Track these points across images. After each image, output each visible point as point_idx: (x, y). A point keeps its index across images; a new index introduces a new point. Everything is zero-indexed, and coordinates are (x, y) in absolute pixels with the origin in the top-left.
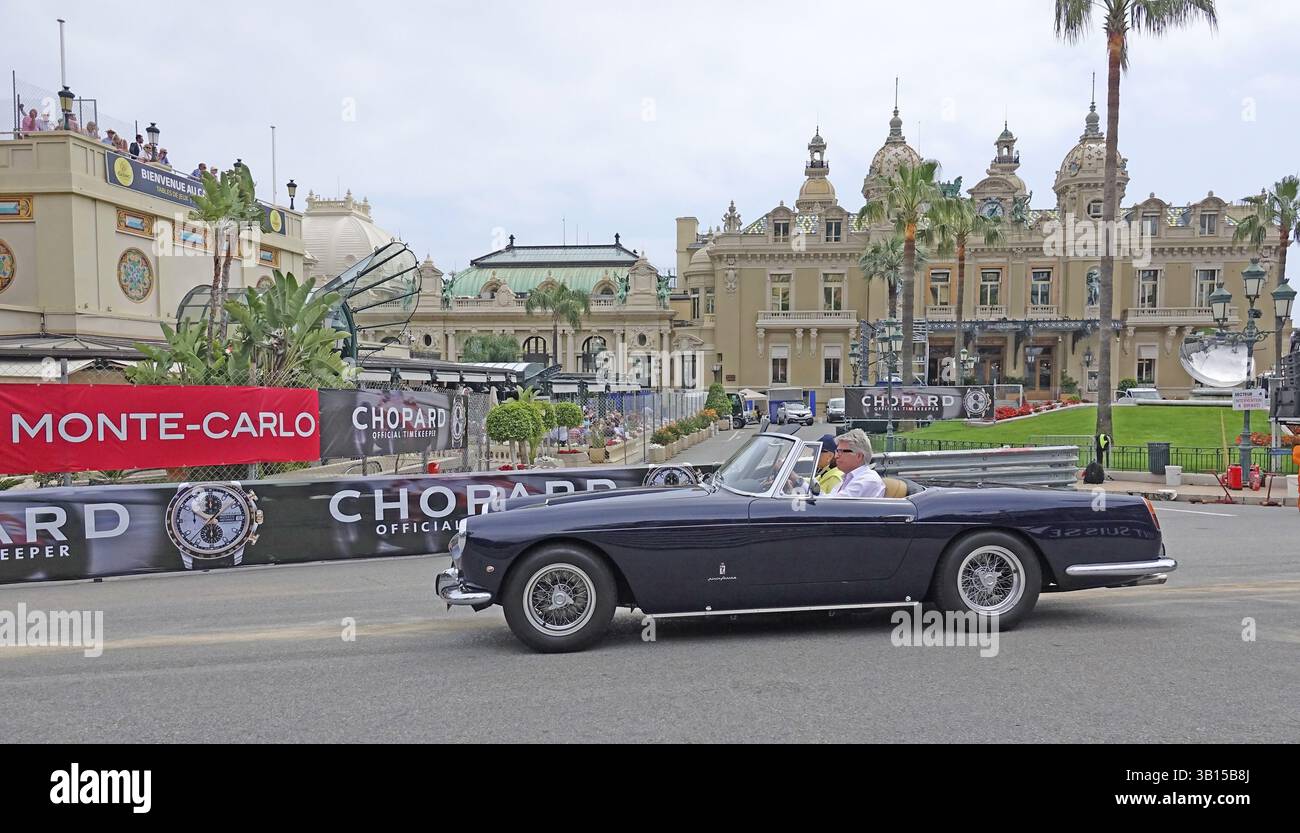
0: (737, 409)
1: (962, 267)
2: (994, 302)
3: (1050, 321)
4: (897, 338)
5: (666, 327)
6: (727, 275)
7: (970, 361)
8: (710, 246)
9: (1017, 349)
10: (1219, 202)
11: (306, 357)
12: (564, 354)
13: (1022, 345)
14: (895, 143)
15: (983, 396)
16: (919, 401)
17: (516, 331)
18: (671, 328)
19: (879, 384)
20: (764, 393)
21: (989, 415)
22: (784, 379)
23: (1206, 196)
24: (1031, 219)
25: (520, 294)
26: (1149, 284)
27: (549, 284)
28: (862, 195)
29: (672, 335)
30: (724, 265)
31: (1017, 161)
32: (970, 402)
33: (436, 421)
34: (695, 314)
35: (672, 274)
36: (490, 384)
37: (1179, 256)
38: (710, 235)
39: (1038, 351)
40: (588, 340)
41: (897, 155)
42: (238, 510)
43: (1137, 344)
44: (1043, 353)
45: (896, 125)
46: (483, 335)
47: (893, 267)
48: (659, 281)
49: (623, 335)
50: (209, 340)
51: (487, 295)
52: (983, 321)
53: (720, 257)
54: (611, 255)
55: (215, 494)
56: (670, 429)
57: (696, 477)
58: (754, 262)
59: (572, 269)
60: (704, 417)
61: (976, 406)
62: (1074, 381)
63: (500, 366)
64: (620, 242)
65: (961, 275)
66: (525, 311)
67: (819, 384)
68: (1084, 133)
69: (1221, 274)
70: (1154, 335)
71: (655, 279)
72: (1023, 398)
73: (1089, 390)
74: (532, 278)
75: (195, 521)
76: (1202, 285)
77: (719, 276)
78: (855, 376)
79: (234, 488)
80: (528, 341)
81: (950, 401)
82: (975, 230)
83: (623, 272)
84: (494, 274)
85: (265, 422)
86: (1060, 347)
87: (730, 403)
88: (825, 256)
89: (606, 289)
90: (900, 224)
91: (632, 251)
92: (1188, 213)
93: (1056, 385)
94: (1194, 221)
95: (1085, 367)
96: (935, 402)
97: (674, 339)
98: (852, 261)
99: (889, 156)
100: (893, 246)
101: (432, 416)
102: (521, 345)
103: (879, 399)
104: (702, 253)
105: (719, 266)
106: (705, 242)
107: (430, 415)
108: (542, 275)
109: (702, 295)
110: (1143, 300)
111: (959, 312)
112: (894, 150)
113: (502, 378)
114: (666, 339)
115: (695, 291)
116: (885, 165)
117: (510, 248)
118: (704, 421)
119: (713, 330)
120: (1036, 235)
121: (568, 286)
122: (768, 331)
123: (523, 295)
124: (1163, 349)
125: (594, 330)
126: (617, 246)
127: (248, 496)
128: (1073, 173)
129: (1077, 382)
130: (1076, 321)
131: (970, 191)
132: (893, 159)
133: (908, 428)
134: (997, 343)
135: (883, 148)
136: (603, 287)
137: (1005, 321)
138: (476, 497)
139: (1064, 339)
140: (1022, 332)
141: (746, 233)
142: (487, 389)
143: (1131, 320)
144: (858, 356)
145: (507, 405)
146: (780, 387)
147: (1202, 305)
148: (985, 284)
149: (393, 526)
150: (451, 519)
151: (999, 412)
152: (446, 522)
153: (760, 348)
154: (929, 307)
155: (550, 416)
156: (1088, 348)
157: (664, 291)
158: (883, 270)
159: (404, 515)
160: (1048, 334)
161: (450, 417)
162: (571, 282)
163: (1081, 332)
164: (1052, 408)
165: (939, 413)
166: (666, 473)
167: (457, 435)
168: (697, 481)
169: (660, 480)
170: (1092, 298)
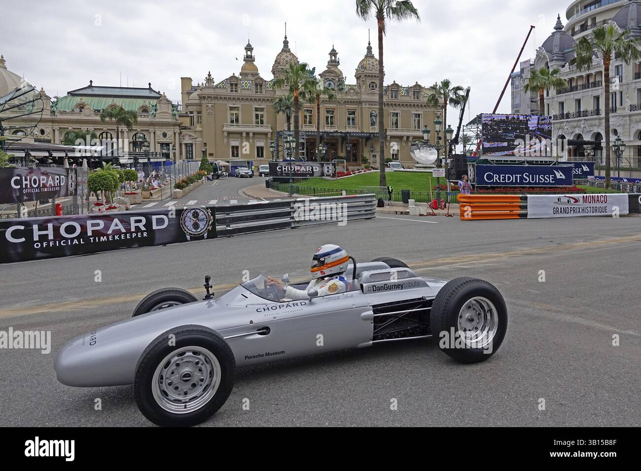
0: (215, 170)
1: (318, 109)
2: (332, 123)
3: (356, 133)
4: (293, 141)
5: (177, 130)
6: (208, 106)
8: (198, 92)
9: (342, 144)
10: (420, 86)
13: (344, 142)
14: (285, 51)
15: (331, 167)
16: (303, 169)
17: (95, 129)
18: (180, 130)
19: (285, 160)
20: (228, 162)
21: (334, 175)
22: (237, 156)
23: (415, 84)
24: (346, 88)
25: (97, 110)
26: (395, 118)
27: (113, 106)
28: (271, 73)
29: (180, 133)
30: (206, 101)
31: (338, 63)
32: (326, 170)
33: (60, 182)
34: (192, 123)
35: (179, 104)
37: (406, 108)
38: (198, 86)
39: (351, 145)
40: (135, 135)
41: (287, 56)
43: (392, 143)
44: (353, 146)
45: (286, 43)
46: (76, 130)
47: (288, 108)
48: (173, 107)
49: (154, 133)
51: (78, 110)
52: (327, 132)
53: (204, 98)
54: (147, 93)
56: (183, 181)
57: (208, 212)
58: (221, 101)
59: (126, 99)
60: (199, 175)
61: (328, 171)
62: (367, 158)
64: (151, 87)
65: (319, 112)
66: (100, 119)
67: (255, 158)
69: (422, 116)
70: (398, 140)
71: (170, 106)
73: (373, 163)
74: (103, 103)
76: (415, 120)
77: (204, 107)
78: (273, 156)
80: (102, 134)
82: (324, 93)
83: (154, 102)
84: (81, 99)
86: (361, 144)
87: (212, 167)
88: (255, 100)
89: (145, 110)
90: (291, 90)
91: (158, 91)
92: (408, 89)
93: (359, 160)
94: (411, 93)
95: (371, 153)
96: (310, 169)
97: (182, 135)
98: (268, 102)
99: (284, 57)
100: (288, 99)
102: (98, 137)
103: (285, 167)
104: (195, 95)
105: (203, 102)
106: (196, 90)
107: (56, 179)
108: (110, 101)
109: (195, 114)
110: (393, 125)
111: (318, 128)
112: (285, 54)
114: (177, 135)
115: (191, 113)
116: (282, 61)
117: (90, 87)
118: (200, 176)
119: (201, 131)
121: (123, 108)
122: (229, 133)
123: (99, 111)
124: (402, 145)
125: (139, 130)
126: (150, 89)
128: (363, 70)
130: (367, 133)
131: (319, 75)
133: (298, 181)
134: (334, 141)
135: (280, 53)
136: (142, 109)
137: (337, 132)
138: (92, 227)
139: (362, 141)
140: (345, 137)
141: (216, 87)
142: (81, 160)
143: (388, 133)
144: (274, 147)
145: (99, 173)
146: (236, 159)
147: (415, 128)
148: (328, 115)
149: (44, 243)
150: (78, 238)
151: (338, 174)
152: (75, 240)
153: (225, 140)
154: (304, 124)
155: (121, 176)
156: (372, 145)
157: (175, 112)
158: (284, 109)
159: (51, 237)
160: (355, 138)
161: (67, 180)
162: (125, 105)
163: (368, 138)
164: (360, 172)
165: (312, 174)
166: (192, 211)
167: (71, 189)
168: (209, 215)
169: (190, 215)
170: (373, 124)
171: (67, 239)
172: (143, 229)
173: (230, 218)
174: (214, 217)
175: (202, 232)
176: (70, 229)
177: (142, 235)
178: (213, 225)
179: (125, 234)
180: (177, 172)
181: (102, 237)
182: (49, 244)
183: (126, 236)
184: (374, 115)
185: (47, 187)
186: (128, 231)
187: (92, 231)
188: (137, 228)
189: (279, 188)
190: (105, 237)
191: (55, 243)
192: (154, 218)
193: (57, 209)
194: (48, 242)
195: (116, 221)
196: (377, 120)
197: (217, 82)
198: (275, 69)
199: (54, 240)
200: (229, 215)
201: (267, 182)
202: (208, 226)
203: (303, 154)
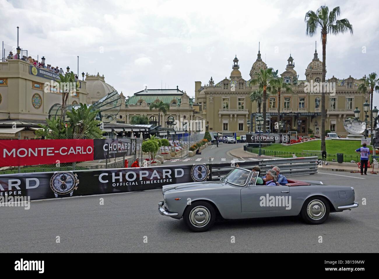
1: (279, 98)
2: (288, 107)
3: (305, 113)
4: (262, 120)
6: (210, 98)
7: (282, 125)
8: (205, 90)
9: (295, 121)
10: (353, 79)
11: (90, 129)
12: (162, 121)
13: (297, 120)
14: (259, 61)
15: (287, 137)
16: (268, 138)
17: (147, 115)
18: (193, 114)
19: (256, 133)
21: (289, 143)
22: (227, 129)
23: (349, 77)
24: (299, 83)
25: (149, 104)
26: (333, 102)
27: (157, 101)
28: (249, 75)
30: (209, 96)
31: (294, 65)
32: (283, 139)
33: (127, 147)
34: (200, 110)
36: (140, 132)
37: (342, 94)
38: (205, 87)
39: (301, 121)
40: (169, 117)
41: (259, 64)
42: (72, 180)
43: (330, 120)
44: (302, 122)
45: (259, 55)
46: (137, 116)
47: (259, 98)
49: (179, 116)
50: (61, 123)
51: (139, 104)
52: (285, 113)
53: (208, 93)
54: (176, 92)
55: (65, 175)
56: (194, 146)
58: (218, 95)
59: (164, 96)
61: (285, 140)
62: (312, 130)
63: (143, 126)
65: (279, 100)
66: (150, 109)
67: (237, 131)
68: (313, 58)
69: (354, 99)
70: (335, 117)
71: (189, 99)
72: (297, 135)
73: (316, 133)
74: (152, 99)
75: (59, 183)
76: (348, 103)
77: (208, 99)
78: (249, 130)
79: (70, 173)
80: (151, 117)
81: (277, 138)
82: (283, 87)
83: (179, 97)
84: (141, 97)
85: (78, 150)
86: (308, 121)
88: (239, 93)
90: (261, 86)
92: (343, 81)
93: (307, 132)
94: (346, 84)
95: (315, 126)
96: (273, 139)
97: (194, 117)
98: (247, 95)
99: (257, 64)
100: (260, 92)
101: (126, 146)
102: (149, 119)
103: (256, 137)
104: (203, 92)
106: (203, 89)
107: (125, 145)
109: (202, 104)
110: (331, 106)
111: (279, 111)
112: (259, 63)
113: (144, 130)
114: (192, 117)
115: (200, 103)
116: (256, 67)
118: (204, 143)
119: (206, 114)
120: (300, 87)
122: (222, 115)
124: (337, 121)
125: (170, 114)
126: (177, 89)
127: (75, 175)
128: (311, 70)
129: (313, 131)
130: (312, 113)
131: (281, 75)
132: (258, 65)
133: (265, 146)
134: (289, 119)
135: (255, 62)
136: (173, 102)
137: (291, 113)
138: (142, 175)
139: (309, 118)
140: (297, 116)
141: (215, 86)
142: (139, 133)
143: (328, 113)
144: (250, 124)
145: (148, 141)
146: (226, 132)
147: (348, 108)
148: (286, 102)
149: (118, 184)
150: (135, 181)
151: (291, 141)
152: (133, 182)
153: (219, 120)
154: (269, 108)
155: (160, 143)
156: (316, 121)
157: (191, 103)
158: (257, 99)
159: (121, 180)
160: (305, 117)
161: (131, 146)
162: (164, 100)
163: (314, 116)
164: (307, 140)
165: (274, 142)
166: (198, 167)
167: (133, 151)
168: (208, 169)
169: (197, 169)
170: (317, 106)
171: (129, 182)
172: (170, 177)
173: (220, 171)
174: (211, 171)
175: (203, 180)
176: (131, 176)
177: (169, 180)
178: (210, 175)
179: (160, 179)
180: (191, 139)
181: (147, 181)
182: (120, 184)
183: (160, 181)
184: (318, 101)
185: (121, 150)
186: (162, 178)
187: (142, 177)
188: (166, 176)
189: (252, 151)
190: (149, 181)
191: (123, 184)
192: (176, 170)
193: (125, 163)
194: (120, 183)
195: (155, 171)
196: (320, 104)
197: (216, 83)
198: (251, 73)
199: (123, 182)
200: (220, 169)
201: (245, 147)
202: (207, 176)
203: (268, 128)
